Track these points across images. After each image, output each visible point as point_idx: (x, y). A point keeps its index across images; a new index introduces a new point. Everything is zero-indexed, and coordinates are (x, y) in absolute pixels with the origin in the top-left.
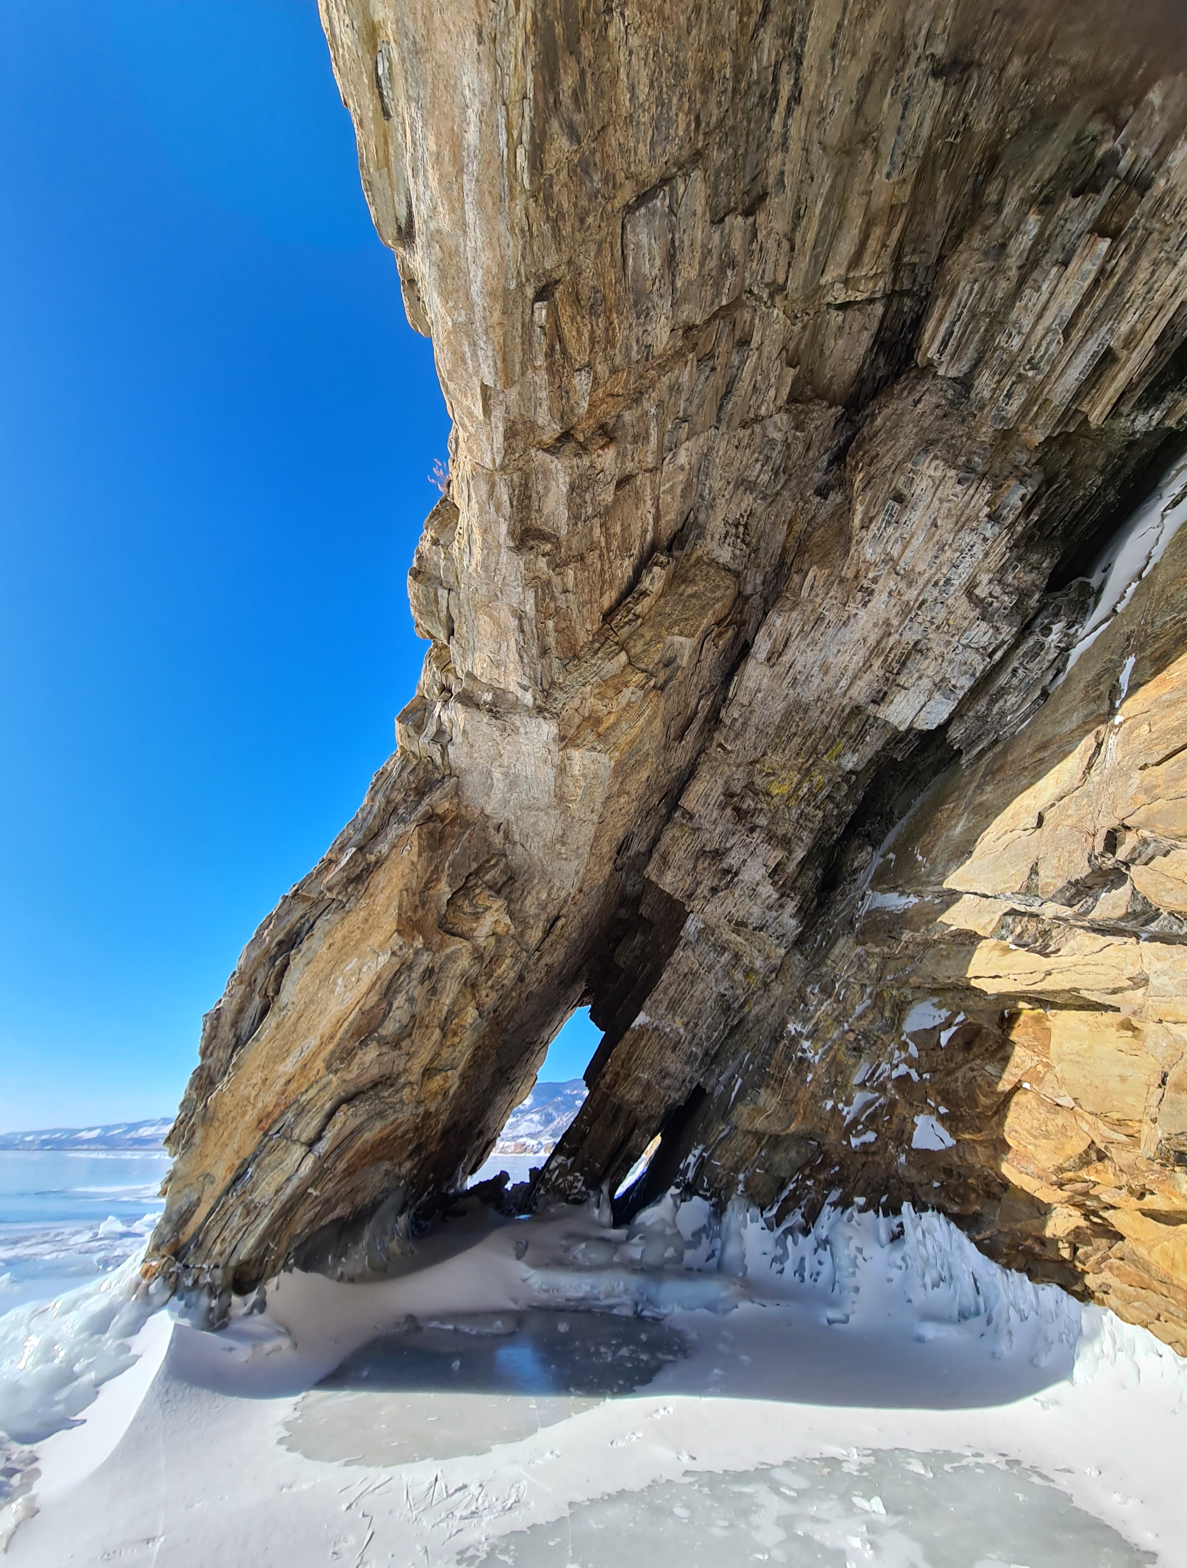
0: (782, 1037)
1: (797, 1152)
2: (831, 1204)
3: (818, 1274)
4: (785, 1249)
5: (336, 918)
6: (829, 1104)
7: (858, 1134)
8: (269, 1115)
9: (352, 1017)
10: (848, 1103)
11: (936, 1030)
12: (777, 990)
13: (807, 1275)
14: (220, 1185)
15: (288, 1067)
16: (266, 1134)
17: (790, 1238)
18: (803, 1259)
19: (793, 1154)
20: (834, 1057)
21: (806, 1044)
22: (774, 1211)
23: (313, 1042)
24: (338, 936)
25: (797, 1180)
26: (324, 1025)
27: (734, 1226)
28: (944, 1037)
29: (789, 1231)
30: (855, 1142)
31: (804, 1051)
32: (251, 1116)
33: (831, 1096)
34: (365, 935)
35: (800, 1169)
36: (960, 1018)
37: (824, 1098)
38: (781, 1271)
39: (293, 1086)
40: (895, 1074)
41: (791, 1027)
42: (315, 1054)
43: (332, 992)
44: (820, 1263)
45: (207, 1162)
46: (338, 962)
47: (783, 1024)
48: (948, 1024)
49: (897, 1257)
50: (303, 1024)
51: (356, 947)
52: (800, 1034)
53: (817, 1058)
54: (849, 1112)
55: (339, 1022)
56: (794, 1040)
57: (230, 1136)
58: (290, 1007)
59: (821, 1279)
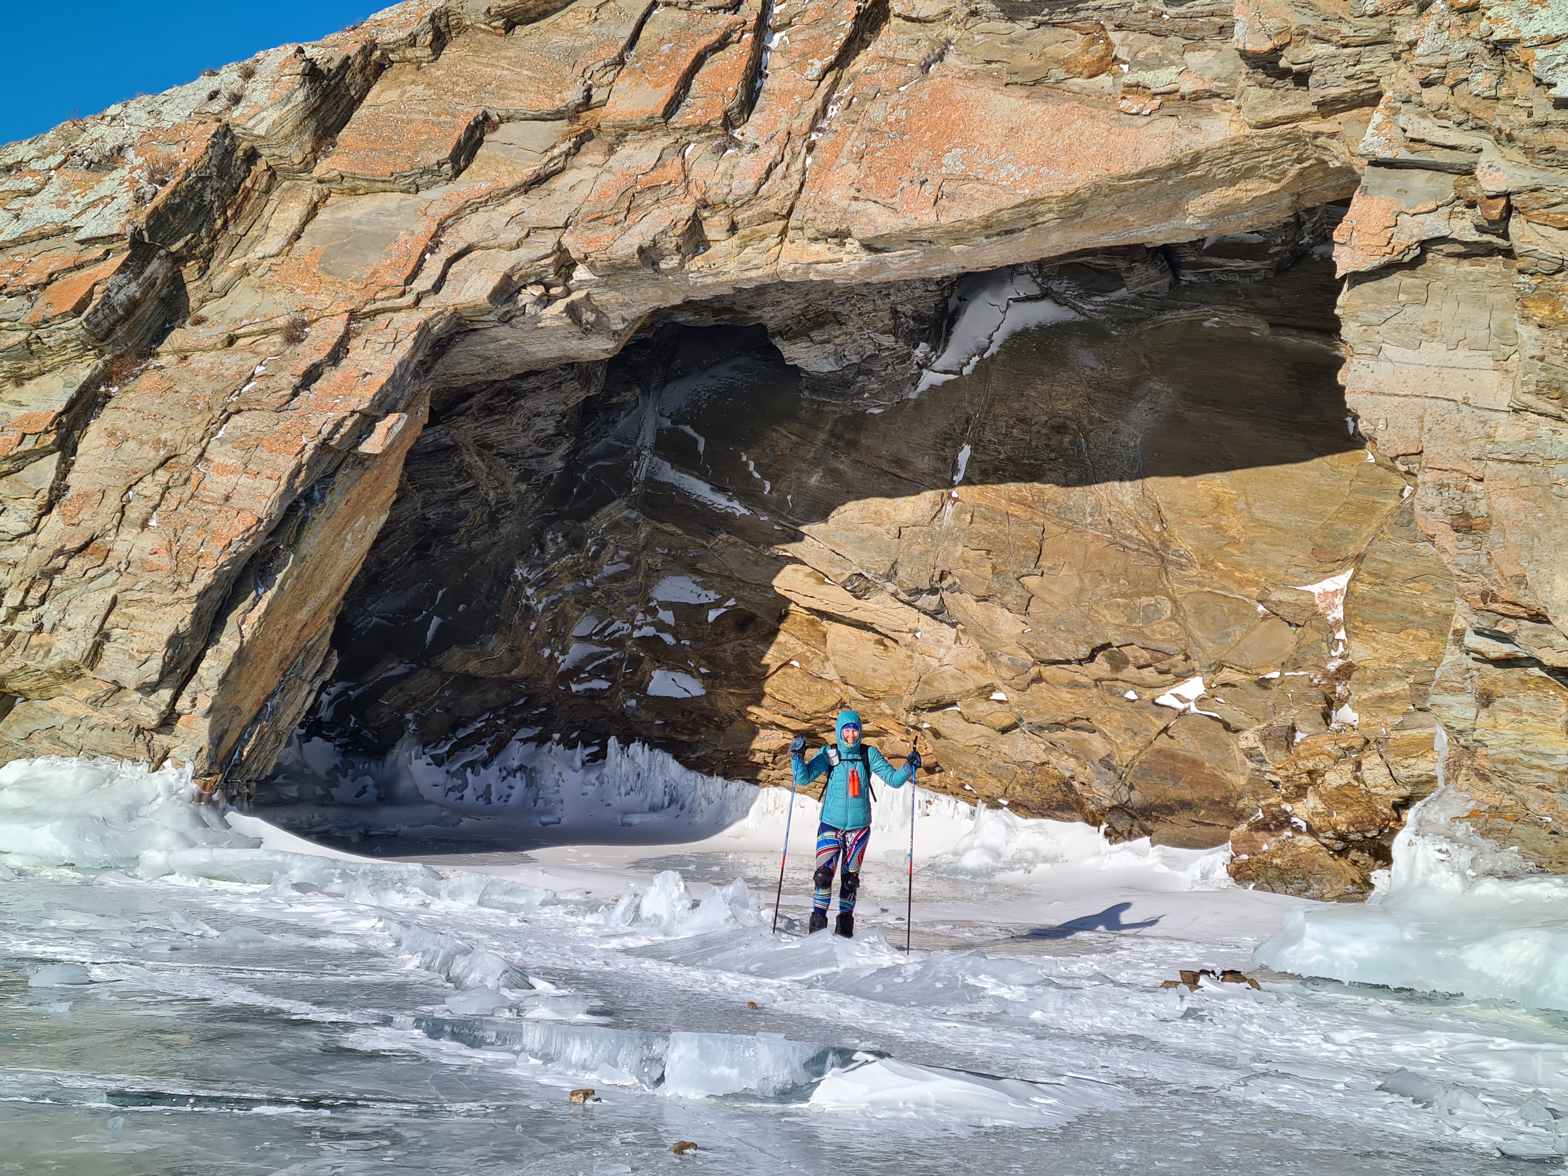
0: (509, 582)
1: (498, 694)
2: (520, 740)
3: (509, 796)
4: (465, 781)
5: (355, 474)
6: (547, 652)
7: (580, 681)
8: (287, 658)
9: (355, 572)
10: (564, 652)
11: (703, 608)
12: (506, 529)
13: (494, 798)
14: (247, 717)
15: (302, 615)
16: (284, 675)
17: (469, 770)
18: (489, 786)
19: (491, 695)
20: (563, 608)
21: (529, 591)
22: (447, 748)
23: (324, 592)
24: (355, 492)
25: (487, 720)
26: (334, 578)
27: (402, 762)
28: (712, 615)
29: (471, 764)
30: (574, 688)
31: (528, 598)
32: (274, 659)
33: (549, 645)
34: (374, 494)
35: (493, 710)
36: (731, 602)
37: (543, 647)
38: (462, 798)
39: (306, 632)
40: (636, 634)
41: (518, 571)
42: (324, 604)
43: (342, 547)
44: (511, 787)
45: (239, 696)
46: (351, 518)
47: (511, 568)
48: (717, 605)
49: (592, 777)
50: (318, 576)
51: (365, 504)
52: (526, 580)
53: (540, 607)
54: (565, 662)
55: (345, 577)
56: (520, 586)
57: (259, 675)
58: (308, 558)
59: (511, 799)
